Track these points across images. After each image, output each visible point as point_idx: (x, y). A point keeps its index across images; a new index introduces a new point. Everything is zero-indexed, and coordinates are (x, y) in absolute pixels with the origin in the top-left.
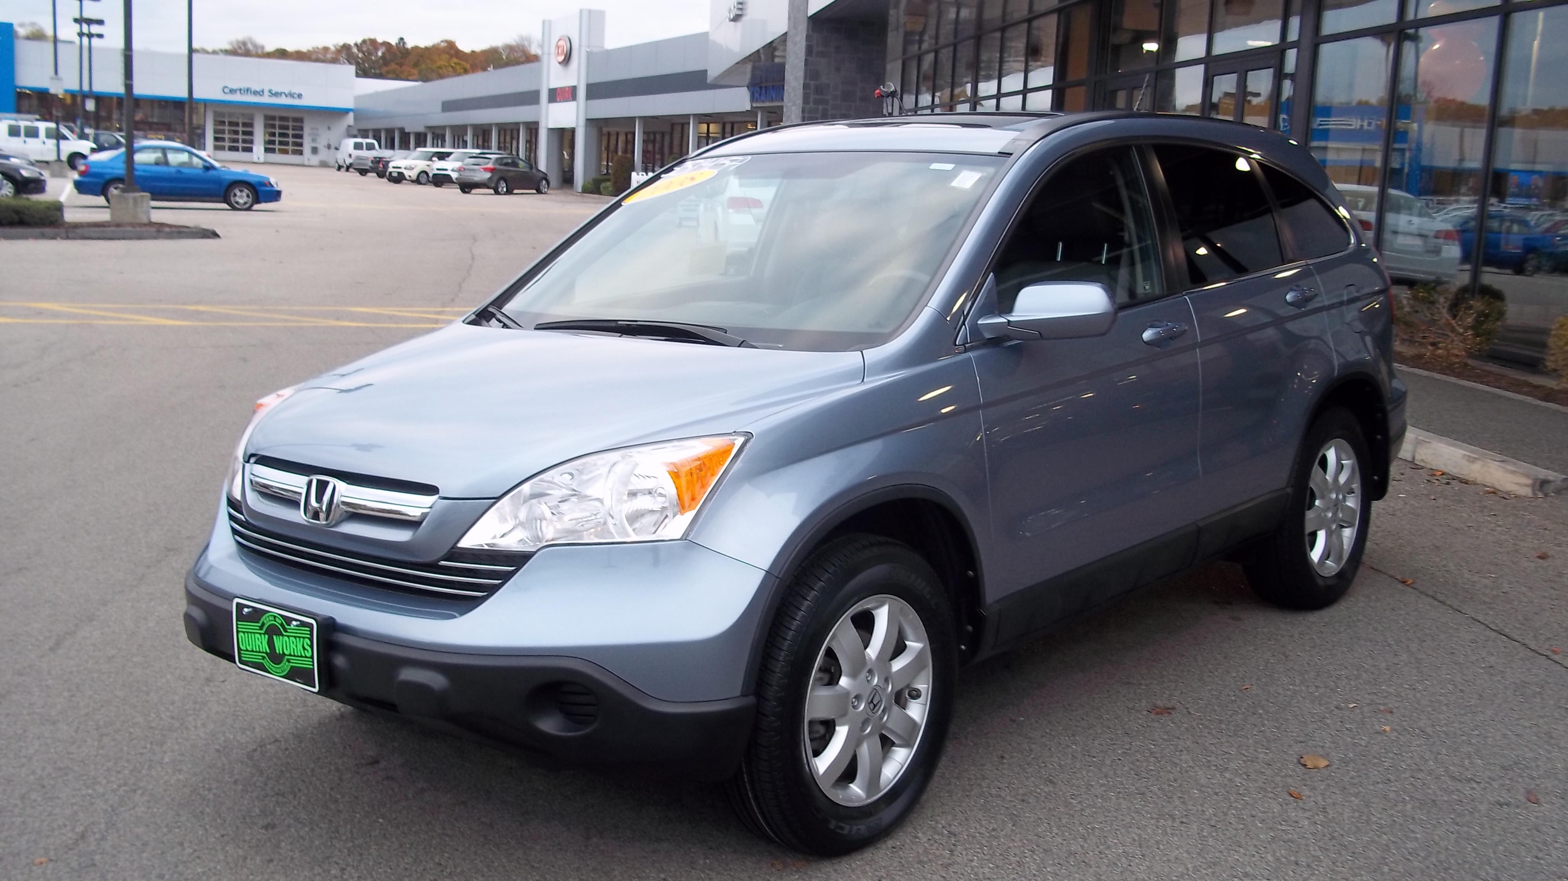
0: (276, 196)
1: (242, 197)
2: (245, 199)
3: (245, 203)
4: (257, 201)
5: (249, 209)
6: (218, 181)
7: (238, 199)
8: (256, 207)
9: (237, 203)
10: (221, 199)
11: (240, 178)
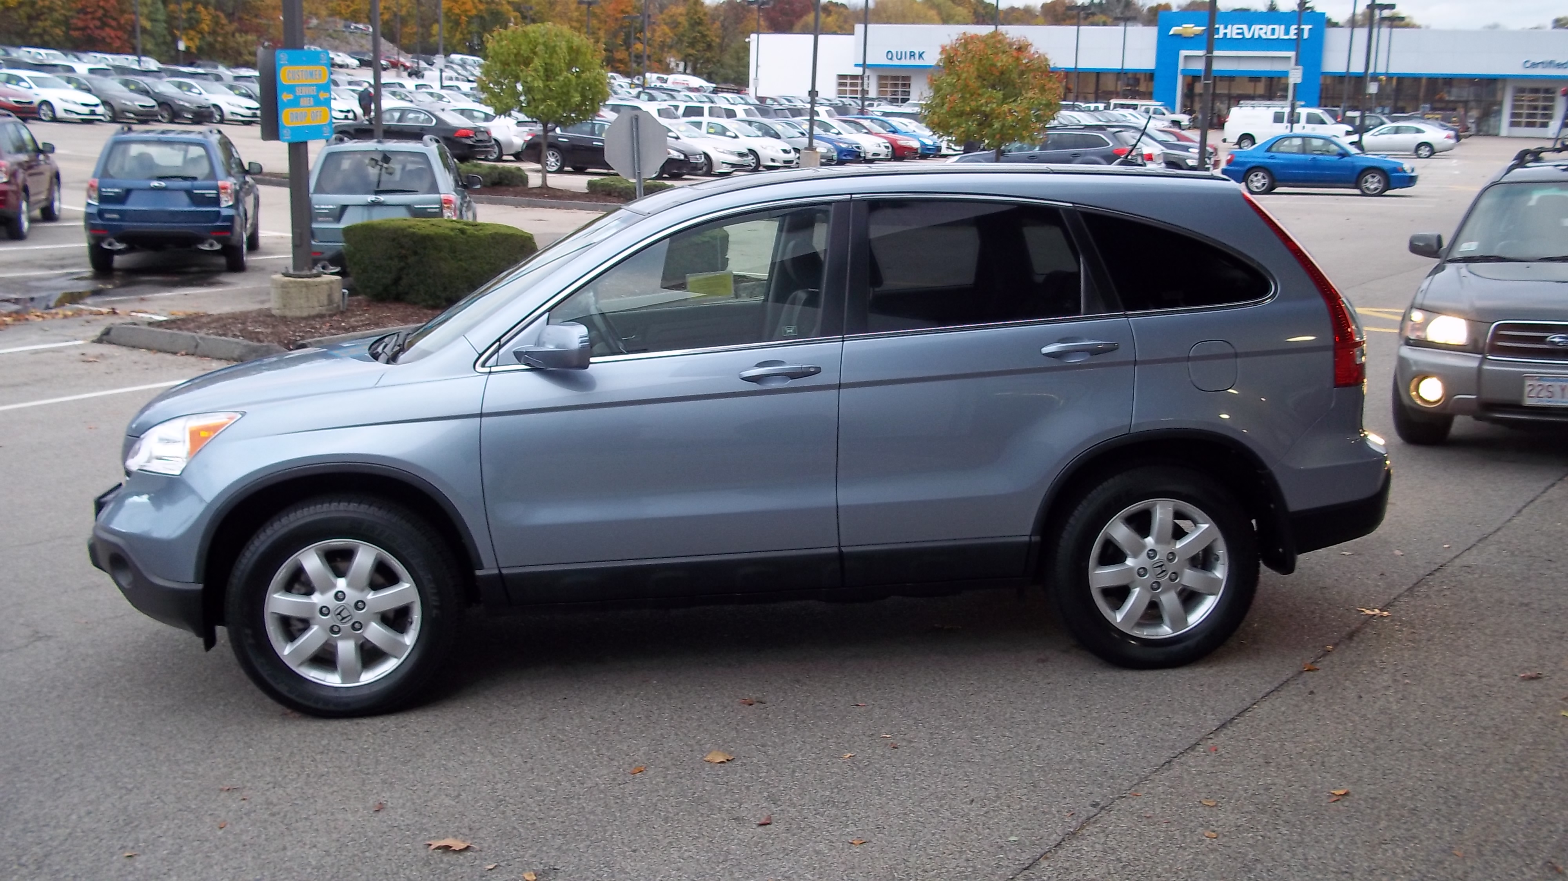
0: (1410, 181)
1: (1373, 183)
2: (1376, 185)
3: (1376, 189)
4: (1388, 187)
5: (1380, 194)
6: (1353, 168)
7: (1368, 185)
8: (1388, 193)
9: (1368, 188)
10: (1353, 185)
11: (1375, 165)
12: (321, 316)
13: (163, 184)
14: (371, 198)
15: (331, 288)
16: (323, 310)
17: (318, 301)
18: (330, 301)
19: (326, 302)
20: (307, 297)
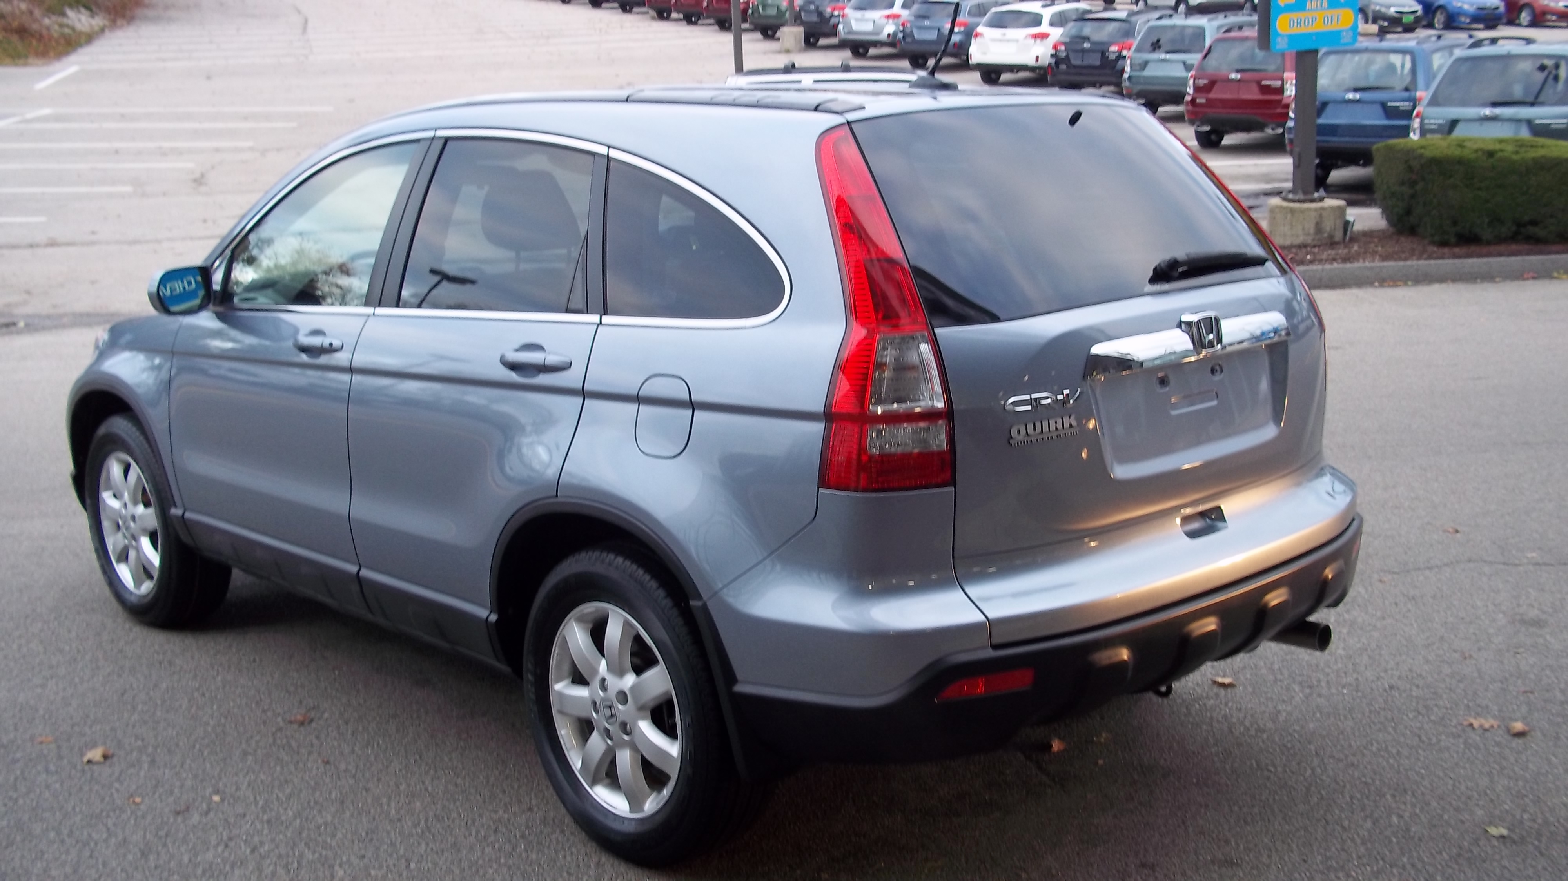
12: (1303, 246)
13: (1358, 96)
14: (1488, 111)
15: (1321, 216)
16: (1309, 240)
17: (1303, 229)
18: (1319, 229)
19: (1312, 231)
20: (1291, 225)
